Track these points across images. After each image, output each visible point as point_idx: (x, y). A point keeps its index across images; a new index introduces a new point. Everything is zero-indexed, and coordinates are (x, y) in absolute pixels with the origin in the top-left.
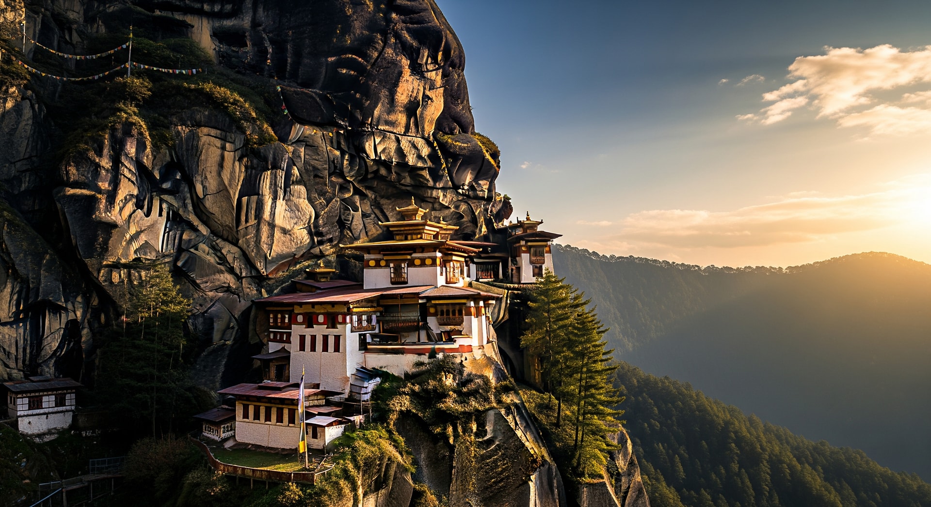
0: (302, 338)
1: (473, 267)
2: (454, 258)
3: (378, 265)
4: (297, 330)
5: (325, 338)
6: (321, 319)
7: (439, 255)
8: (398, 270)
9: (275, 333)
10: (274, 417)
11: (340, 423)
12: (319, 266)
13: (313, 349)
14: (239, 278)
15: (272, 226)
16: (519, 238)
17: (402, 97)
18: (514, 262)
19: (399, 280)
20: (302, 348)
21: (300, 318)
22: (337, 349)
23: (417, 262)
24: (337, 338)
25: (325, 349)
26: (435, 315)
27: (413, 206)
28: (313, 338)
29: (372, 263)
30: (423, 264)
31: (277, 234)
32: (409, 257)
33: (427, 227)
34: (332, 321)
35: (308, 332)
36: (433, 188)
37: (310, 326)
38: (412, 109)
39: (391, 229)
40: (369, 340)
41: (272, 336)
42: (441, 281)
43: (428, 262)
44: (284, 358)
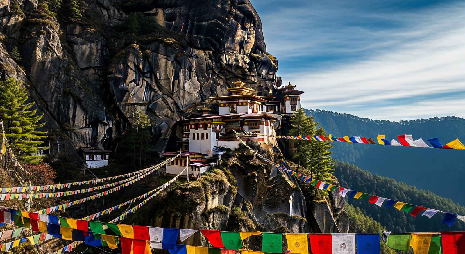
0: (194, 134)
1: (264, 107)
2: (256, 102)
3: (224, 106)
4: (192, 131)
5: (203, 134)
6: (201, 126)
7: (249, 101)
8: (232, 107)
9: (185, 134)
10: (183, 164)
11: (206, 166)
12: (204, 107)
13: (198, 138)
14: (173, 112)
15: (184, 90)
16: (286, 94)
17: (238, 39)
18: (283, 104)
19: (233, 111)
20: (194, 138)
21: (193, 126)
22: (207, 138)
23: (240, 104)
24: (207, 134)
25: (203, 138)
26: (247, 125)
27: (239, 81)
28: (198, 134)
29: (222, 105)
30: (242, 105)
31: (187, 94)
32: (237, 101)
33: (244, 90)
34: (205, 127)
35: (196, 132)
36: (249, 76)
37: (197, 129)
38: (241, 44)
39: (231, 91)
40: (220, 135)
41: (184, 135)
42: (250, 111)
43: (244, 104)
44: (187, 142)
